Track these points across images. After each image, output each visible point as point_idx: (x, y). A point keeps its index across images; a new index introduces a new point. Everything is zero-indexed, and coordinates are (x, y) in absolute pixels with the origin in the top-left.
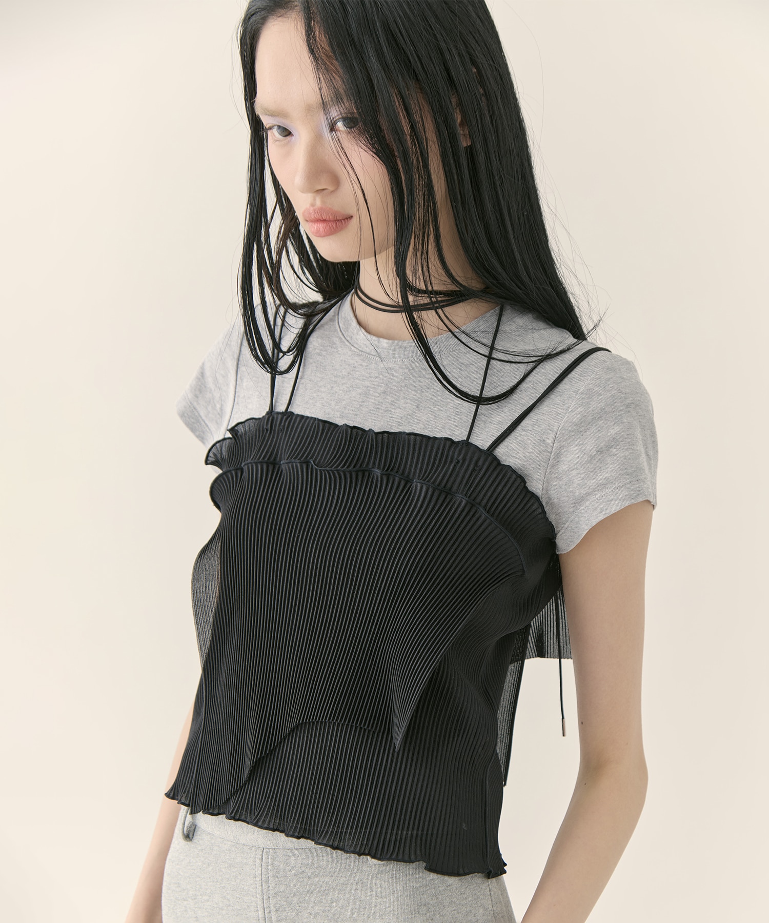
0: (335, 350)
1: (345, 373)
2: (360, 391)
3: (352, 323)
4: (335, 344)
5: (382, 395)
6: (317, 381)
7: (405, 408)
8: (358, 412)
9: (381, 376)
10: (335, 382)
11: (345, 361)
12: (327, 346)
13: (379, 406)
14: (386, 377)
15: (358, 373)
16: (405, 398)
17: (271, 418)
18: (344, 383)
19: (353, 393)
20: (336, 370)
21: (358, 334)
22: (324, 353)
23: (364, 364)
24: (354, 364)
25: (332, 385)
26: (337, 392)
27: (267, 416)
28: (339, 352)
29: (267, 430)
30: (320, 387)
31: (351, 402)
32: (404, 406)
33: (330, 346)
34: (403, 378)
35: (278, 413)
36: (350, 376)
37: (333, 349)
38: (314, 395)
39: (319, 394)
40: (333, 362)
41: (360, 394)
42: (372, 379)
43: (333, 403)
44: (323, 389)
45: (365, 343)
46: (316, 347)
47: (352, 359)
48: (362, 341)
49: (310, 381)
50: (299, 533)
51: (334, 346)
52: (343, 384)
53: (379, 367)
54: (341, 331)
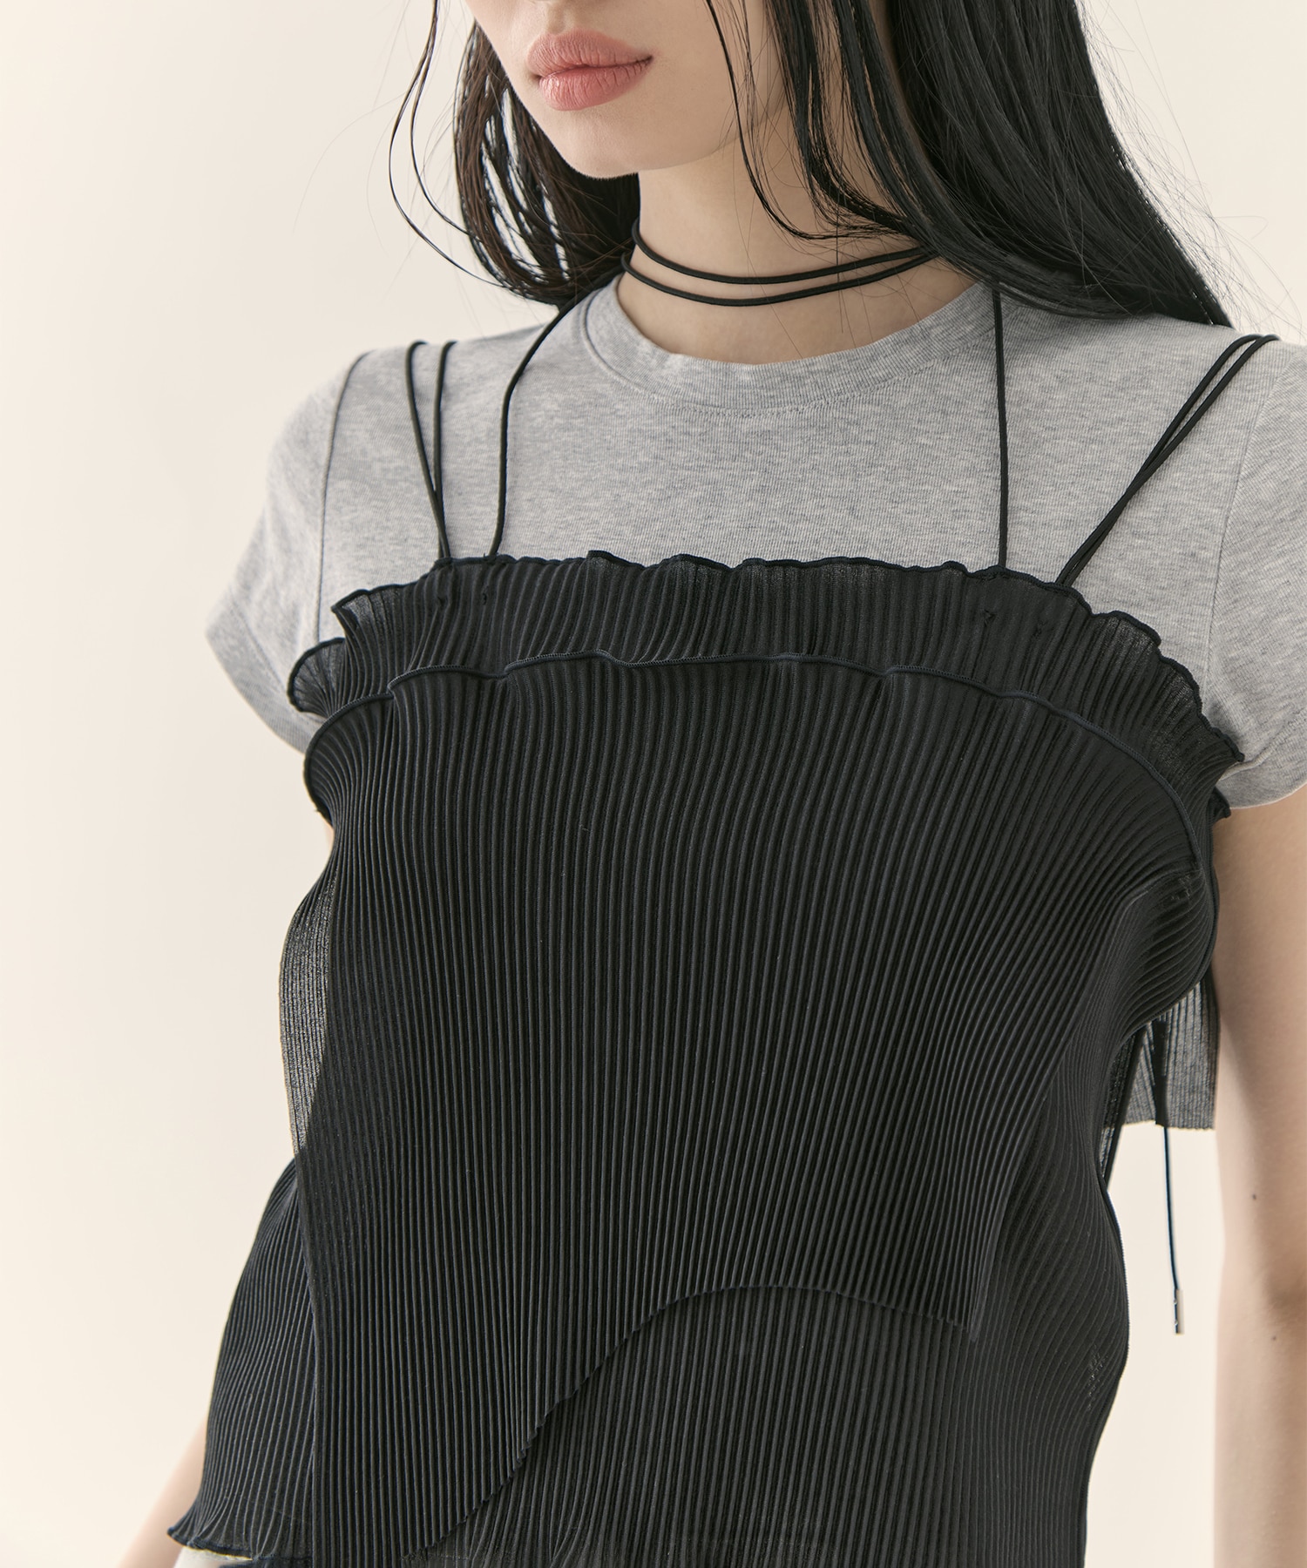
0: (608, 411)
1: (646, 459)
2: (696, 495)
3: (639, 348)
4: (603, 396)
5: (756, 496)
6: (573, 489)
7: (822, 517)
8: (701, 542)
9: (747, 455)
10: (624, 483)
11: (640, 431)
12: (583, 405)
13: (753, 523)
14: (760, 454)
15: (679, 453)
16: (816, 496)
17: (451, 575)
18: (650, 482)
19: (680, 502)
20: (618, 455)
21: (663, 367)
22: (577, 422)
23: (693, 430)
24: (665, 434)
25: (616, 491)
26: (633, 505)
27: (438, 574)
28: (619, 413)
29: (443, 602)
30: (584, 499)
31: (678, 522)
32: (818, 513)
33: (590, 403)
34: (806, 449)
35: (471, 561)
36: (662, 463)
37: (601, 410)
38: (570, 518)
39: (583, 514)
40: (608, 437)
41: (698, 501)
42: (725, 464)
43: (627, 531)
44: (592, 504)
45: (689, 381)
46: (553, 413)
47: (660, 423)
48: (680, 379)
49: (552, 491)
50: (586, 824)
51: (602, 401)
52: (645, 485)
53: (738, 433)
54: (610, 368)
